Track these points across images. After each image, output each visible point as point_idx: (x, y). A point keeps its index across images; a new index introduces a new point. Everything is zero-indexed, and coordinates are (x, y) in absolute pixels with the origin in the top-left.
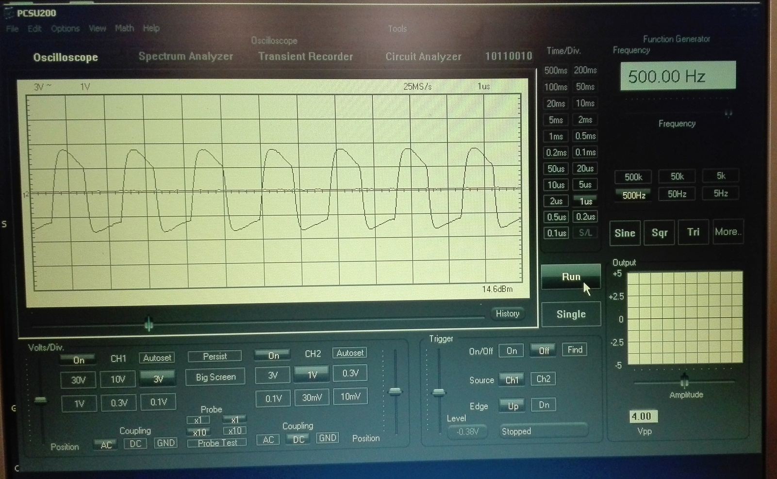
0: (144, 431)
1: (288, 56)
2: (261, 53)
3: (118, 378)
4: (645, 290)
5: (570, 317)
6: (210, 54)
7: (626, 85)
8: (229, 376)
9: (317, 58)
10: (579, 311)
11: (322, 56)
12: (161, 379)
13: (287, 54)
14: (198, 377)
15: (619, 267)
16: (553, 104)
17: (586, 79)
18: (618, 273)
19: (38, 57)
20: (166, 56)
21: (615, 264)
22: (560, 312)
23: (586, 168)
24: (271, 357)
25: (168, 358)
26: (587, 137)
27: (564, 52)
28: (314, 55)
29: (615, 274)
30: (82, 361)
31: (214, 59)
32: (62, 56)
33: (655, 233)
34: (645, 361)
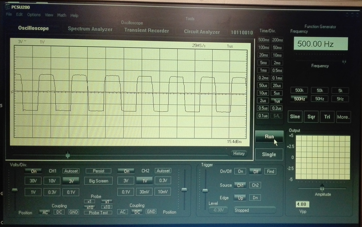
0: (64, 206)
1: (138, 30)
2: (126, 28)
3: (52, 180)
4: (304, 144)
5: (269, 156)
6: (102, 28)
7: (296, 47)
8: (105, 181)
9: (152, 31)
10: (273, 153)
11: (154, 31)
12: (72, 181)
13: (138, 29)
14: (90, 181)
15: (292, 133)
16: (262, 55)
17: (278, 44)
18: (292, 135)
19: (20, 28)
20: (81, 29)
21: (290, 131)
22: (264, 153)
23: (277, 86)
24: (125, 172)
25: (76, 171)
26: (278, 71)
27: (268, 31)
28: (151, 30)
29: (290, 136)
30: (35, 172)
31: (103, 30)
32: (32, 27)
33: (309, 117)
34: (304, 177)
